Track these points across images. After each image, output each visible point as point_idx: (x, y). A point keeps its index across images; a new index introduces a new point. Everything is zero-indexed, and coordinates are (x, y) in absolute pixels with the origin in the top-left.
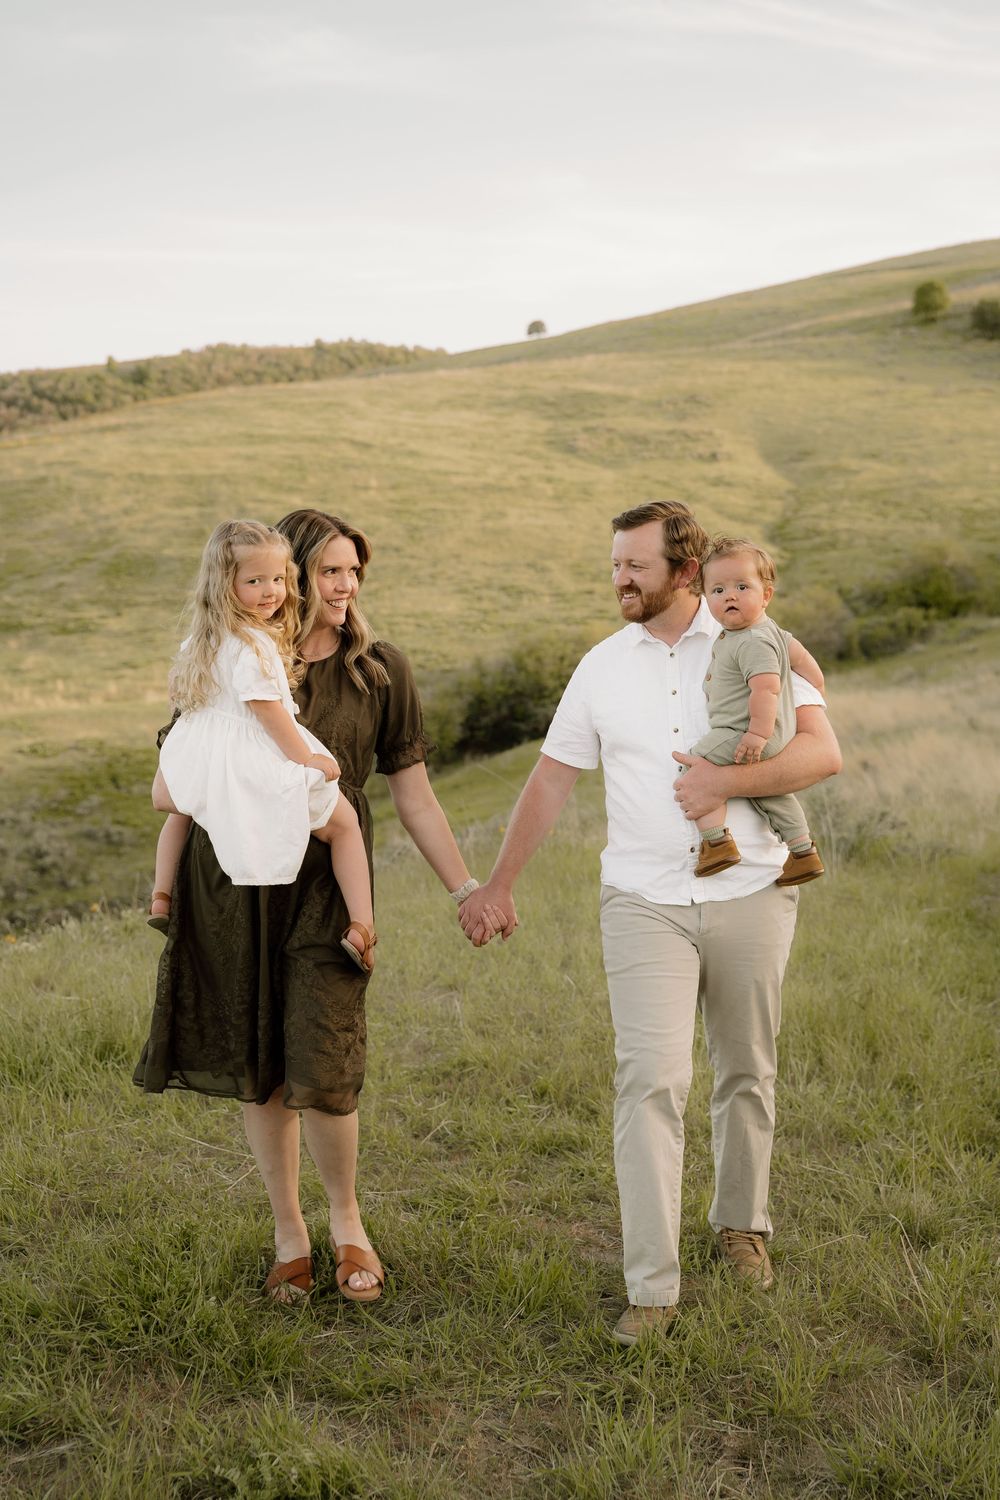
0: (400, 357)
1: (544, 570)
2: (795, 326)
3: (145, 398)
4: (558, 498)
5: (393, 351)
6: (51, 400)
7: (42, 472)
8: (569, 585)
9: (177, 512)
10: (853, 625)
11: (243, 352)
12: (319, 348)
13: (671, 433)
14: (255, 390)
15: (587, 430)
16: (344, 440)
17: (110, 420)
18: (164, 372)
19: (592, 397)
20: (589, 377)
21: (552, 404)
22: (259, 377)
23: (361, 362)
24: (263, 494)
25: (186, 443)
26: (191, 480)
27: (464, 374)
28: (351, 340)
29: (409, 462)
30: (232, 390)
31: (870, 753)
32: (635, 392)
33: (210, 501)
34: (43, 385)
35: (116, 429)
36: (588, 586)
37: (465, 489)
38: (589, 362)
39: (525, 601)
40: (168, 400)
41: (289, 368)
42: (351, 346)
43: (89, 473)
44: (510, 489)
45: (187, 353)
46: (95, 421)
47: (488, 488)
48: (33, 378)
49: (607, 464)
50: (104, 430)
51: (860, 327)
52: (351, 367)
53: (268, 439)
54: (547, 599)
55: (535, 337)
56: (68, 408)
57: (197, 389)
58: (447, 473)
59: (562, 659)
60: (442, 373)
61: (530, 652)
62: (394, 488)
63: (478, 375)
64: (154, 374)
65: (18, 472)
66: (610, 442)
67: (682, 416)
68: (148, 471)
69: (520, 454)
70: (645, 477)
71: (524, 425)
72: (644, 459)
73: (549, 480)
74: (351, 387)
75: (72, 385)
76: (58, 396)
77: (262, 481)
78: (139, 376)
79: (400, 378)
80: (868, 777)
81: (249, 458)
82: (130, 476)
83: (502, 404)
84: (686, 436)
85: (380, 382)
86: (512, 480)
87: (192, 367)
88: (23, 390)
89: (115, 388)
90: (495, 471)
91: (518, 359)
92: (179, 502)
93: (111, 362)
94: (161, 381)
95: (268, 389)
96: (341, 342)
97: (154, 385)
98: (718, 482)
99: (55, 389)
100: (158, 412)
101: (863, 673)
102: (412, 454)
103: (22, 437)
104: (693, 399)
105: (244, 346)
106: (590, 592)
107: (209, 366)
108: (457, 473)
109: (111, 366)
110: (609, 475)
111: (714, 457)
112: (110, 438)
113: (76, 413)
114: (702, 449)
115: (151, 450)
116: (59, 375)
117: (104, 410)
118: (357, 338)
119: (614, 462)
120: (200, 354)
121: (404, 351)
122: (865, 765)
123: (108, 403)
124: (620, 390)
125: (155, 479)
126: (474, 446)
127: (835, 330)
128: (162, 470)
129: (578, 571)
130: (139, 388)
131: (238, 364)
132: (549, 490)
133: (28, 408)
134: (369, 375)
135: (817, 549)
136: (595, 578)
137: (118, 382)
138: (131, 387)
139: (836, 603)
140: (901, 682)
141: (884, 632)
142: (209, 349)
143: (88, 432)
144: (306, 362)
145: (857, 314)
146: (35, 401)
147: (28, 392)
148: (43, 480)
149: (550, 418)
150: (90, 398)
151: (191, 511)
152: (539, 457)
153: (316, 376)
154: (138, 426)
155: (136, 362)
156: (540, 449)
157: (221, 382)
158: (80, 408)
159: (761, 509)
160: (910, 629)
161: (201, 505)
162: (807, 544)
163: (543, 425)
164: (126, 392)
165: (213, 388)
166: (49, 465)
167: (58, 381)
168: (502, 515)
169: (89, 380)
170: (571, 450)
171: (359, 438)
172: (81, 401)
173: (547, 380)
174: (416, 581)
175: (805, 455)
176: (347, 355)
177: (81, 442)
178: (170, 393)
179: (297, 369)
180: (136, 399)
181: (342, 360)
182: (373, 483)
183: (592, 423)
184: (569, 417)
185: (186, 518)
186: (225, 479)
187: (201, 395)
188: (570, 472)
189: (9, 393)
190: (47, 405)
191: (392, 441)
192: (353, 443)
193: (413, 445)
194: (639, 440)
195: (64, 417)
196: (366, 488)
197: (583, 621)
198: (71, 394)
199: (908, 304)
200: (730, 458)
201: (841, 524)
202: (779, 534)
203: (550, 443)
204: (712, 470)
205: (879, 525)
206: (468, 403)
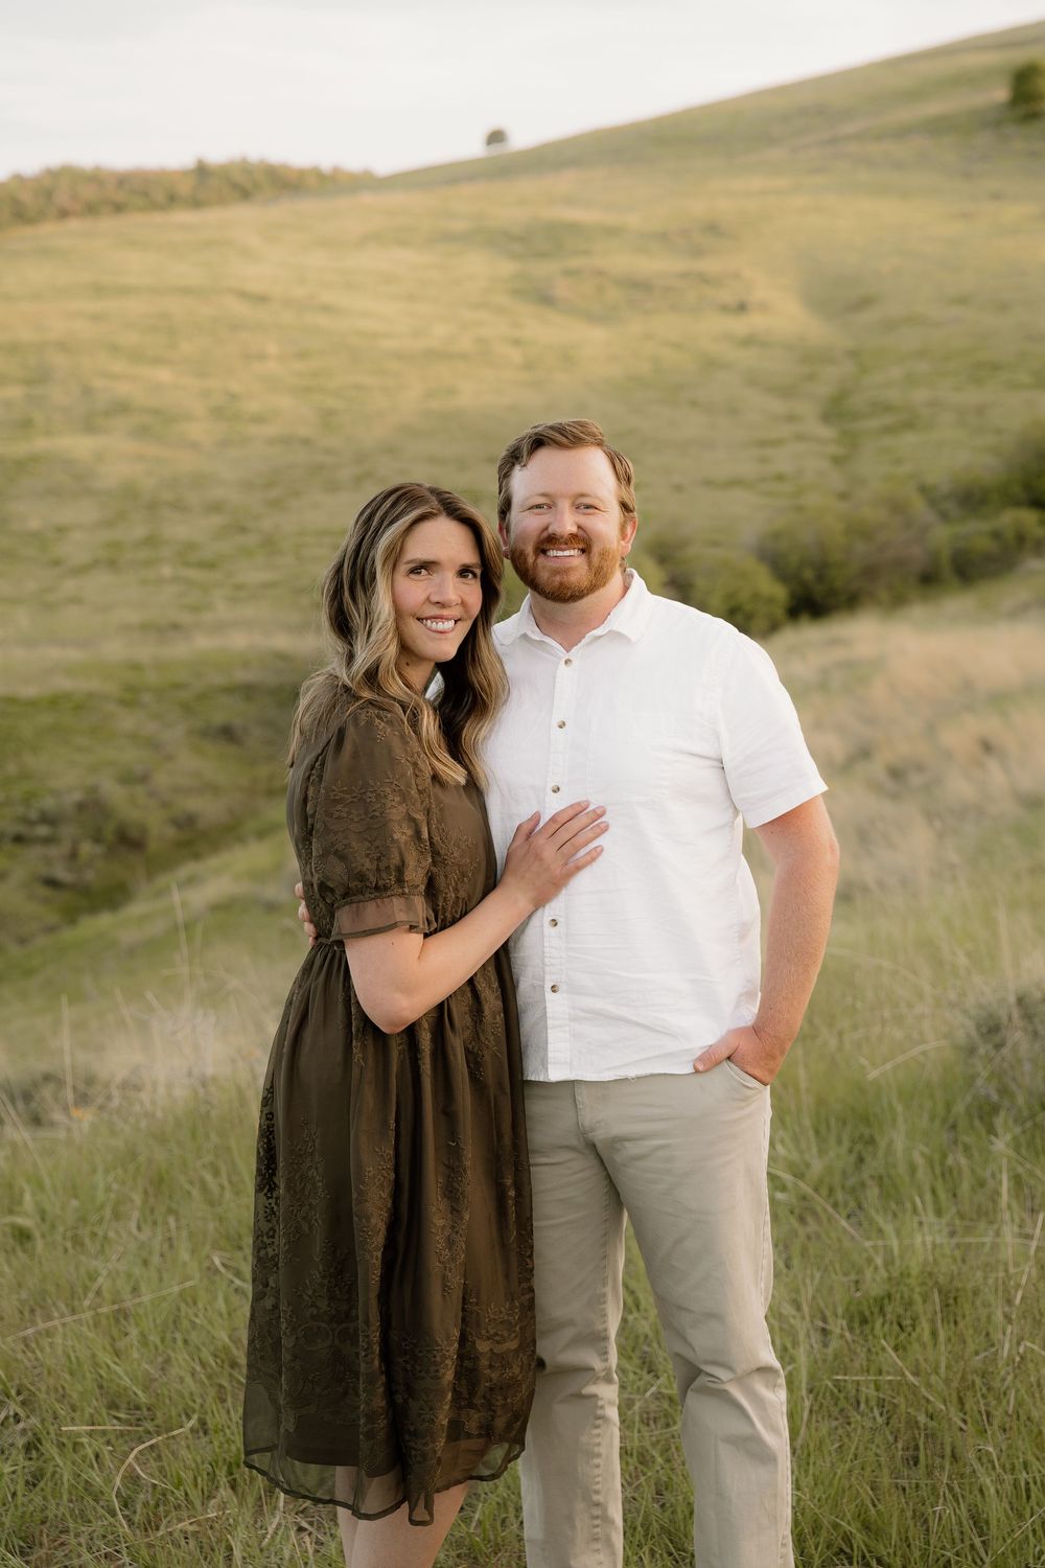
0: (310, 180)
2: (850, 128)
4: (528, 366)
5: (302, 174)
10: (942, 536)
11: (96, 177)
12: (202, 171)
13: (685, 275)
14: (108, 224)
15: (569, 273)
16: (229, 291)
19: (575, 228)
20: (567, 201)
21: (520, 239)
22: (118, 208)
23: (257, 186)
24: (118, 366)
25: (6, 298)
26: (13, 349)
27: (397, 199)
28: (245, 161)
29: (321, 320)
30: (73, 224)
31: (990, 725)
32: (633, 221)
33: (39, 377)
37: (399, 356)
38: (565, 182)
41: (160, 197)
42: (245, 167)
44: (463, 356)
45: (18, 179)
47: (431, 355)
49: (592, 318)
51: (937, 127)
52: (244, 193)
53: (124, 291)
55: (496, 150)
58: (375, 336)
60: (367, 198)
62: (302, 355)
63: (416, 200)
66: (600, 289)
67: (697, 252)
69: (475, 307)
70: (648, 336)
71: (480, 267)
72: (646, 311)
73: (517, 342)
74: (241, 220)
77: (114, 349)
79: (306, 206)
80: (993, 766)
81: (97, 318)
83: (448, 237)
84: (704, 279)
85: (281, 211)
86: (465, 343)
87: (26, 197)
90: (440, 331)
91: (469, 179)
95: (136, 223)
96: (232, 163)
98: (748, 341)
101: (959, 602)
102: (327, 309)
104: (712, 228)
105: (98, 169)
107: (49, 194)
108: (388, 335)
110: (597, 335)
111: (742, 308)
114: (727, 296)
119: (606, 317)
120: (36, 180)
121: (318, 174)
122: (987, 747)
124: (611, 219)
126: (411, 297)
127: (902, 133)
131: (89, 193)
132: (516, 355)
134: (268, 202)
135: (888, 430)
139: (919, 506)
141: (984, 544)
144: (185, 188)
145: (933, 108)
149: (516, 257)
151: (14, 392)
152: (501, 311)
153: (196, 203)
156: (502, 300)
157: (64, 214)
159: (811, 377)
160: (1021, 538)
161: (29, 383)
162: (874, 423)
163: (507, 268)
165: (52, 221)
168: (452, 390)
170: (545, 299)
171: (252, 287)
173: (512, 206)
175: (864, 303)
176: (240, 179)
179: (171, 196)
181: (233, 184)
182: (272, 349)
183: (575, 263)
184: (543, 255)
185: (8, 403)
186: (63, 346)
187: (28, 231)
188: (545, 331)
191: (298, 291)
192: (244, 295)
193: (326, 297)
194: (639, 286)
196: (262, 357)
199: (1001, 94)
200: (764, 307)
201: (920, 395)
202: (836, 411)
203: (517, 293)
204: (740, 325)
205: (972, 396)
206: (403, 238)
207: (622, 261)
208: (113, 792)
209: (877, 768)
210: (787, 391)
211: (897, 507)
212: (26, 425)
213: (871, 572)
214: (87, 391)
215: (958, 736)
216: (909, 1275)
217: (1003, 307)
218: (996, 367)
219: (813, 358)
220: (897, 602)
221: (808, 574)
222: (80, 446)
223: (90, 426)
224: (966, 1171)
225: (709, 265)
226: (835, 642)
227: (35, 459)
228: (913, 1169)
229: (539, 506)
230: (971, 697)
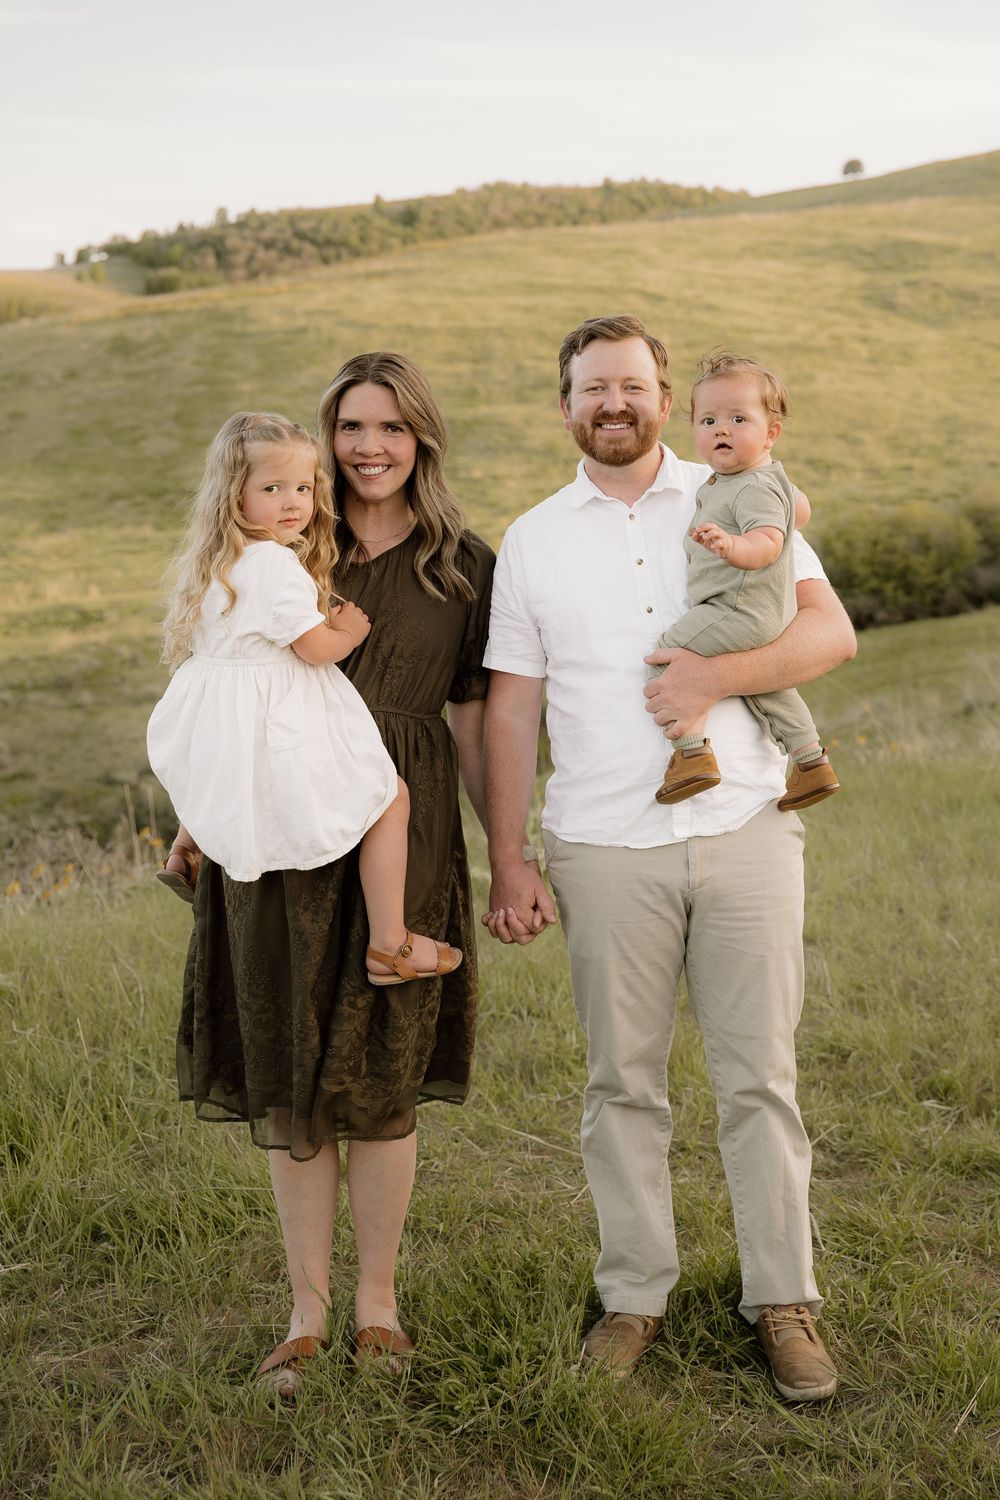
0: (697, 199)
1: (856, 442)
3: (414, 241)
4: (873, 360)
5: (689, 192)
6: (313, 242)
7: (301, 322)
8: (885, 460)
9: (448, 369)
11: (523, 192)
12: (608, 188)
14: (536, 234)
15: (909, 284)
16: (634, 291)
17: (377, 265)
18: (436, 213)
19: (916, 246)
20: (913, 224)
21: (870, 254)
22: (540, 220)
23: (653, 203)
24: (543, 349)
25: (459, 293)
26: (463, 333)
27: (770, 218)
28: (643, 180)
29: (707, 317)
30: (512, 233)
32: (965, 242)
33: (483, 357)
34: (304, 226)
35: (382, 275)
36: (906, 461)
37: (768, 348)
38: (912, 206)
39: (834, 476)
40: (440, 244)
41: (573, 210)
42: (643, 186)
43: (352, 324)
44: (820, 350)
45: (461, 192)
46: (360, 266)
47: (795, 348)
48: (293, 218)
49: (929, 322)
50: (369, 276)
52: (642, 209)
53: (550, 289)
54: (858, 476)
55: (851, 178)
56: (330, 252)
57: (471, 231)
58: (748, 331)
59: (875, 543)
60: (745, 217)
61: (840, 535)
63: (786, 220)
64: (425, 215)
65: (277, 321)
66: (935, 298)
68: (416, 322)
69: (831, 310)
70: (974, 339)
71: (837, 276)
72: (973, 318)
73: (865, 340)
74: (643, 232)
75: (336, 226)
76: (320, 238)
78: (408, 216)
79: (697, 222)
81: (528, 310)
82: (398, 328)
83: (812, 252)
85: (675, 226)
86: (822, 340)
87: (467, 208)
88: (282, 231)
89: (383, 231)
90: (803, 328)
91: (831, 202)
92: (450, 358)
93: (378, 200)
94: (432, 223)
95: (549, 232)
96: (633, 182)
97: (424, 227)
99: (316, 230)
100: (429, 257)
102: (711, 308)
103: (281, 282)
105: (525, 186)
106: (909, 469)
107: (486, 206)
108: (760, 331)
109: (378, 206)
110: (932, 336)
112: (376, 285)
113: (339, 257)
115: (420, 299)
116: (321, 215)
117: (370, 254)
118: (651, 177)
119: (939, 322)
120: (476, 194)
121: (702, 192)
123: (374, 246)
124: (947, 240)
125: (426, 331)
126: (779, 301)
128: (433, 321)
129: (894, 444)
130: (408, 230)
131: (517, 205)
132: (864, 351)
133: (288, 251)
134: (662, 219)
136: (914, 452)
137: (385, 223)
138: (400, 229)
142: (487, 188)
143: (352, 277)
144: (593, 203)
146: (295, 243)
147: (288, 234)
148: (303, 330)
149: (866, 269)
150: (354, 240)
151: (464, 368)
152: (853, 314)
153: (604, 219)
154: (406, 273)
155: (407, 203)
156: (854, 304)
157: (498, 224)
158: (344, 252)
161: (475, 361)
163: (859, 278)
164: (393, 235)
165: (489, 230)
166: (309, 314)
167: (320, 221)
168: (811, 378)
169: (354, 220)
170: (890, 306)
171: (652, 289)
172: (345, 244)
173: (865, 225)
176: (640, 197)
177: (344, 289)
178: (441, 235)
179: (583, 211)
180: (404, 241)
181: (633, 201)
183: (916, 275)
184: (889, 269)
185: (458, 376)
186: (501, 332)
187: (476, 239)
188: (889, 331)
189: (267, 234)
190: (308, 248)
191: (688, 293)
192: (645, 295)
193: (710, 299)
194: (968, 296)
195: (326, 261)
197: (900, 501)
198: (335, 236)
203: (866, 299)
206: (774, 251)
207: (954, 275)
212: (472, 394)
214: (519, 369)
222: (514, 412)
223: (521, 398)
227: (478, 421)
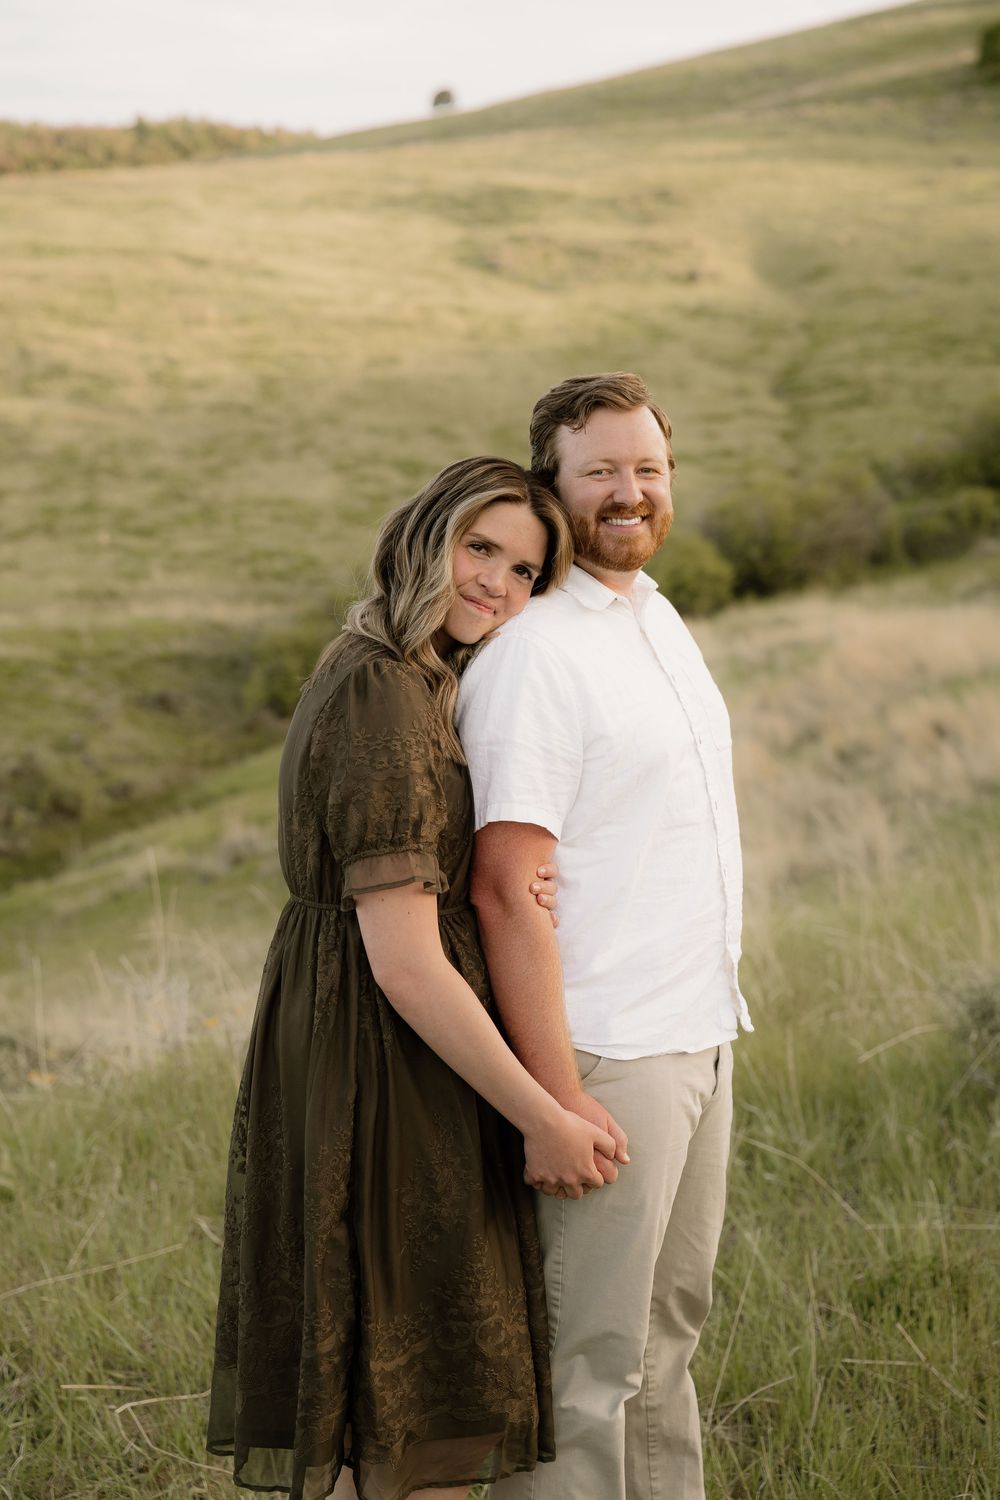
0: (251, 140)
2: (809, 90)
4: (472, 336)
5: (243, 135)
10: (894, 515)
11: (32, 133)
12: (141, 130)
13: (635, 244)
14: (45, 181)
15: (518, 240)
16: (171, 253)
19: (521, 194)
20: (517, 166)
21: (466, 204)
22: (56, 166)
23: (198, 146)
24: (55, 328)
27: (340, 161)
28: (185, 118)
29: (262, 285)
31: (943, 709)
32: (580, 186)
37: (341, 323)
38: (512, 145)
41: (98, 154)
42: (186, 126)
44: (406, 325)
47: (373, 323)
49: (539, 287)
51: (900, 90)
52: (184, 152)
53: (61, 251)
55: (444, 111)
58: (315, 302)
60: (310, 160)
62: (244, 320)
63: (362, 164)
66: (547, 256)
67: (647, 219)
69: (418, 273)
71: (426, 233)
72: (593, 280)
73: (462, 311)
74: (183, 180)
77: (52, 311)
79: (250, 167)
80: (946, 751)
81: (35, 279)
83: (393, 202)
84: (654, 248)
85: (222, 172)
86: (408, 311)
90: (383, 298)
91: (418, 141)
95: (67, 179)
96: (172, 120)
98: (698, 312)
101: (911, 584)
102: (268, 274)
104: (664, 195)
105: (35, 125)
108: (329, 302)
110: (544, 304)
111: (692, 278)
114: (678, 264)
118: (194, 115)
119: (552, 285)
121: (259, 134)
122: (941, 731)
124: (559, 184)
126: (353, 263)
127: (863, 95)
131: (27, 150)
132: (460, 324)
134: (209, 162)
135: (841, 406)
139: (871, 485)
140: (972, 595)
141: (938, 524)
144: (124, 146)
145: (896, 70)
149: (461, 223)
152: (444, 278)
153: (135, 162)
156: (445, 266)
159: (762, 350)
160: (976, 519)
162: (826, 399)
163: (451, 233)
171: (191, 250)
173: (458, 169)
174: (271, 455)
175: (819, 273)
176: (182, 139)
179: (110, 153)
181: (173, 143)
182: (212, 313)
183: (522, 229)
184: (489, 221)
188: (490, 299)
191: (239, 255)
192: (184, 258)
193: (267, 261)
194: (586, 255)
196: (201, 321)
199: (968, 54)
200: (715, 277)
201: (875, 370)
202: (787, 385)
203: (465, 261)
204: (690, 296)
205: (929, 371)
206: (346, 200)
207: (570, 228)
208: (49, 760)
209: (826, 750)
210: (736, 364)
211: (849, 485)
213: (819, 551)
214: (25, 355)
215: (911, 719)
216: (914, 1260)
217: (963, 279)
218: (953, 341)
219: (764, 330)
220: (844, 582)
221: (755, 553)
222: (16, 408)
223: (26, 389)
224: (963, 1159)
225: (660, 233)
226: (781, 622)
228: (907, 1152)
229: (599, 472)
230: (921, 679)
